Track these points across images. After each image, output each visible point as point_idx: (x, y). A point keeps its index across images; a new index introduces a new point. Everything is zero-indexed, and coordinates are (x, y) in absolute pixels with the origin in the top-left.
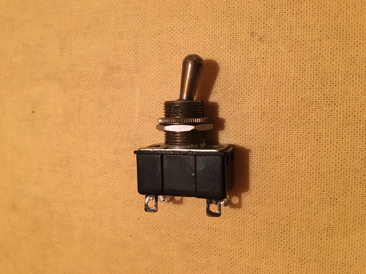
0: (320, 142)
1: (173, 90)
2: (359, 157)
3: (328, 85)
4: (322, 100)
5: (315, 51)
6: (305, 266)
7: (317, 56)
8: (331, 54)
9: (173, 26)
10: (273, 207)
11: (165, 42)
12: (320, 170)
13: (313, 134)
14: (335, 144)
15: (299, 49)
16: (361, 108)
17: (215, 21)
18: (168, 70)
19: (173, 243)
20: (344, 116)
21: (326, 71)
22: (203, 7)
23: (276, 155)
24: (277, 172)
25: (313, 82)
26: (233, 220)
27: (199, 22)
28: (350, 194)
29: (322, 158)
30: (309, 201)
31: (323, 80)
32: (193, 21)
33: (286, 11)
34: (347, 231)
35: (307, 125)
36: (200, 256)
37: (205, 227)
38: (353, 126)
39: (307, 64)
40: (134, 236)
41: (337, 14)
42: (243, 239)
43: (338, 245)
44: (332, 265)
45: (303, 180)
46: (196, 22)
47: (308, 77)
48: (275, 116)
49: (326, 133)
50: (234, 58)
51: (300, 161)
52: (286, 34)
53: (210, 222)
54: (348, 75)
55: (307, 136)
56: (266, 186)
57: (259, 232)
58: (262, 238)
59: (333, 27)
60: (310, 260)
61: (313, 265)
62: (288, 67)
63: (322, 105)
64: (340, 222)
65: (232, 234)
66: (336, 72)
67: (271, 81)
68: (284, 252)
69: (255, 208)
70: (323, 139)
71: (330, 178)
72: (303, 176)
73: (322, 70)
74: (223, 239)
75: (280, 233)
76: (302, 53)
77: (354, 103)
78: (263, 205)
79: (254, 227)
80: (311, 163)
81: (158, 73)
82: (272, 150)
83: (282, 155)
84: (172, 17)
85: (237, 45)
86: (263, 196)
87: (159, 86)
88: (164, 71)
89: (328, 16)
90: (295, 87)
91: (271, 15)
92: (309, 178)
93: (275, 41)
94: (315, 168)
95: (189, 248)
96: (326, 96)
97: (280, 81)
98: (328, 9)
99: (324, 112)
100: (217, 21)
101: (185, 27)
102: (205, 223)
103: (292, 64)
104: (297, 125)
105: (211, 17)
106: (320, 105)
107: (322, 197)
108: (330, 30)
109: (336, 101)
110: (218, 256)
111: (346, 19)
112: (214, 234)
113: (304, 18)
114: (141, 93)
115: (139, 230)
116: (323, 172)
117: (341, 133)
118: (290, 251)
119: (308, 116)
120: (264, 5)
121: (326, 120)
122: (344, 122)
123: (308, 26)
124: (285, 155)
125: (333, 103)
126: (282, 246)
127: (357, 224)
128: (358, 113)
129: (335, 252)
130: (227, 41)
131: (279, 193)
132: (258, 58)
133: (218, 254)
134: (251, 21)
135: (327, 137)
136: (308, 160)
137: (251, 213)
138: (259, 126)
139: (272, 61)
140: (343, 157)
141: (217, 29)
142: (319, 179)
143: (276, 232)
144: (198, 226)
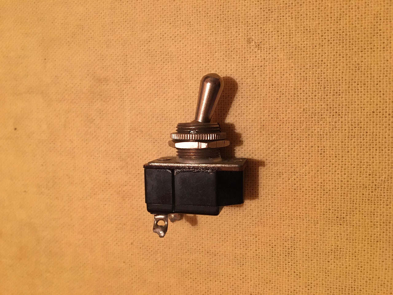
0: (324, 156)
1: (165, 103)
2: (367, 172)
3: (331, 94)
4: (325, 111)
5: (317, 57)
6: (312, 291)
7: (319, 63)
8: (334, 60)
9: (164, 32)
10: (276, 228)
11: (155, 51)
12: (325, 187)
13: (317, 148)
14: (340, 158)
15: (299, 56)
16: (368, 119)
17: (209, 27)
18: (160, 80)
19: (170, 269)
20: (349, 128)
21: (329, 79)
22: (195, 11)
23: (278, 171)
24: (279, 189)
25: (315, 91)
26: (234, 243)
27: (192, 28)
28: (357, 212)
29: (327, 174)
30: (314, 221)
31: (326, 89)
32: (185, 27)
33: (284, 15)
34: (356, 252)
35: (310, 138)
36: (199, 282)
37: (204, 251)
38: (359, 138)
39: (308, 72)
40: (128, 262)
41: (339, 16)
42: (244, 264)
43: (346, 268)
44: (341, 290)
45: (307, 197)
46: (189, 28)
47: (309, 86)
48: (275, 129)
49: (330, 147)
50: (230, 66)
51: (303, 178)
52: (285, 39)
53: (209, 245)
54: (353, 83)
55: (311, 150)
56: (268, 205)
57: (262, 255)
58: (265, 261)
59: (335, 31)
60: (317, 284)
61: (321, 289)
62: (288, 76)
63: (325, 116)
64: (348, 243)
65: (233, 258)
66: (339, 80)
67: (271, 91)
68: (289, 276)
69: (257, 229)
70: (328, 153)
71: (336, 195)
72: (307, 193)
73: (325, 78)
74: (223, 264)
75: (284, 256)
76: (303, 60)
77: (360, 113)
78: (265, 225)
79: (256, 250)
80: (316, 179)
81: (149, 84)
82: (273, 166)
83: (284, 171)
84: (162, 23)
85: (232, 53)
86: (265, 216)
87: (150, 98)
88: (156, 82)
89: (330, 19)
90: (296, 97)
91: (268, 19)
92: (313, 196)
93: (273, 48)
94: (320, 184)
95: (187, 274)
96: (329, 106)
97: (279, 91)
98: (329, 12)
99: (328, 124)
100: (211, 26)
101: (176, 34)
102: (203, 246)
103: (292, 72)
104: (299, 138)
105: (204, 22)
106: (323, 116)
107: (328, 216)
108: (332, 34)
109: (340, 111)
110: (219, 282)
111: (350, 22)
112: (214, 258)
113: (304, 22)
114: (131, 106)
115: (132, 256)
116: (328, 189)
117: (346, 146)
118: (296, 276)
119: (311, 129)
120: (261, 8)
121: (330, 133)
122: (350, 134)
123: (308, 30)
124: (287, 171)
125: (338, 114)
126: (287, 270)
127: (366, 245)
128: (364, 125)
129: (343, 275)
130: (222, 48)
131: (282, 213)
132: (255, 67)
133: (219, 280)
134: (248, 26)
135: (331, 150)
136: (312, 176)
137: (253, 235)
138: (259, 140)
139: (271, 69)
140: (350, 173)
141: (211, 35)
142: (325, 196)
143: (280, 255)
144: (196, 250)
